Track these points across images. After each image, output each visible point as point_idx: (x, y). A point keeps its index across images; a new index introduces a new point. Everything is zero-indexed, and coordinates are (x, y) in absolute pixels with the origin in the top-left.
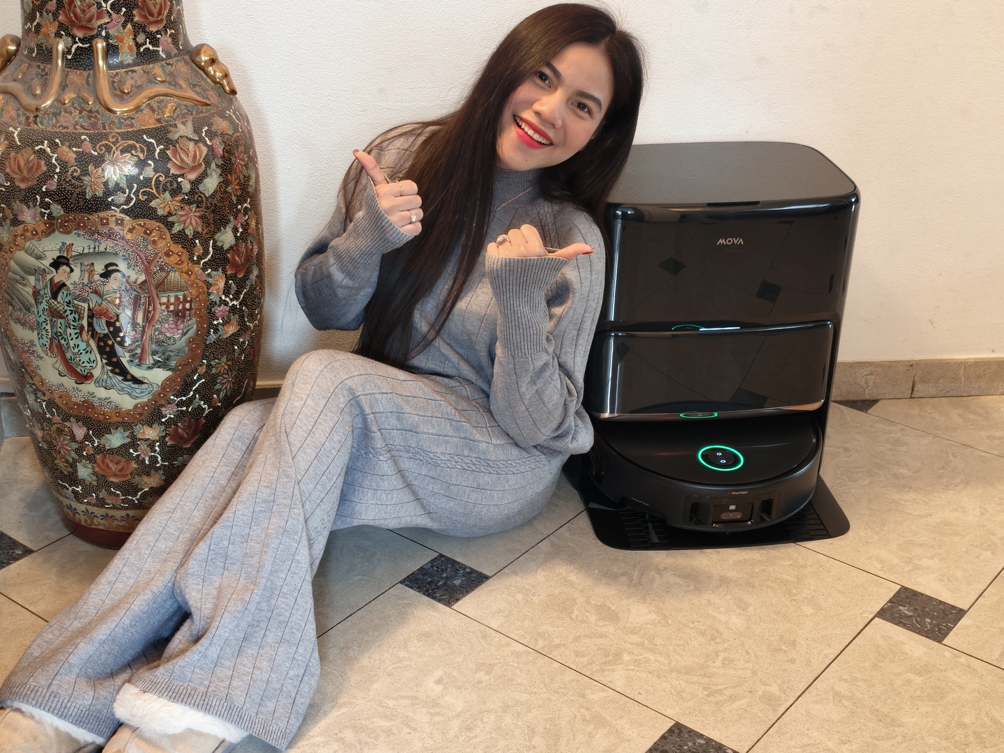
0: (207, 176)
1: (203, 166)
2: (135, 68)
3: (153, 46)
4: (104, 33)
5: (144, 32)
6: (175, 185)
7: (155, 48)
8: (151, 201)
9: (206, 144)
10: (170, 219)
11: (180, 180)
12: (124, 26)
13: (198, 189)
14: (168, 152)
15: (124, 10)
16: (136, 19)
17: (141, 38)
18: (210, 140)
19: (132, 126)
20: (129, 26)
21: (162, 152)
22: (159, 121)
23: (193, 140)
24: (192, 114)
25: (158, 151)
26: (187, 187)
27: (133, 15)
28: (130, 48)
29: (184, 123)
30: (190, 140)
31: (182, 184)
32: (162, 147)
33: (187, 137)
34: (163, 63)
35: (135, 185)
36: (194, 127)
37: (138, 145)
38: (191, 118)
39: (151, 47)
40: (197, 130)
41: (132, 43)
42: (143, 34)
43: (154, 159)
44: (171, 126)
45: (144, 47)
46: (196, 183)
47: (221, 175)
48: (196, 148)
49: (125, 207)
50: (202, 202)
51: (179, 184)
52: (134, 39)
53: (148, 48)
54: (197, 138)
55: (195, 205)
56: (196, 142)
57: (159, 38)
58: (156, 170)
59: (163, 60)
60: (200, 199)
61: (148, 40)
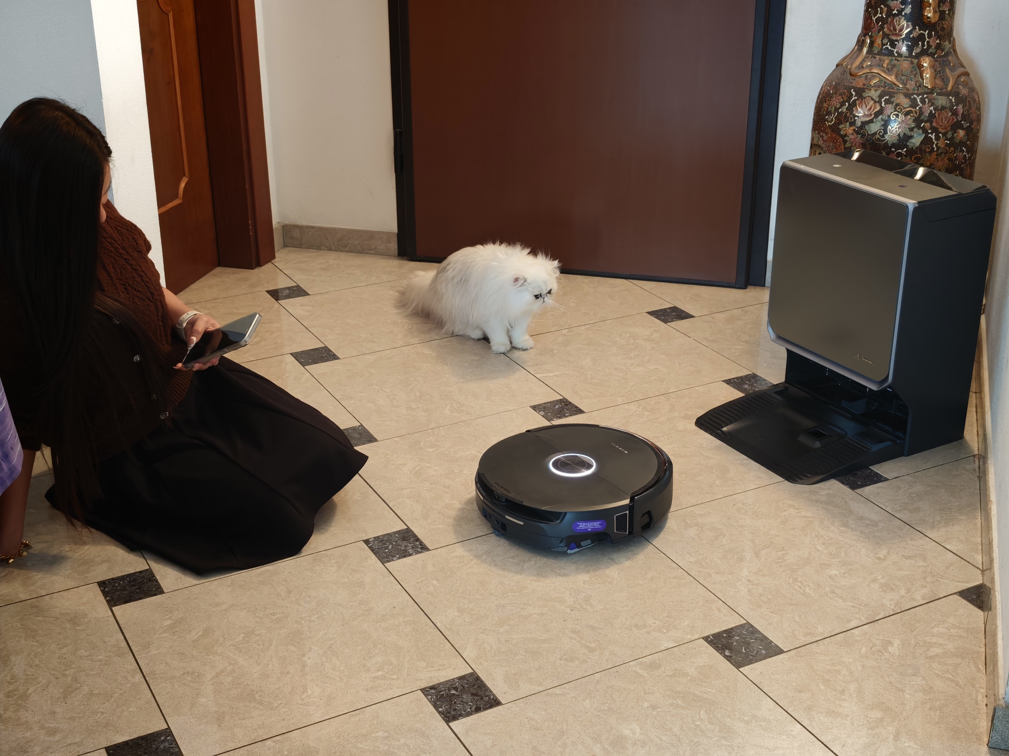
0: (873, 122)
1: (873, 116)
2: (877, 56)
3: (891, 47)
4: (870, 34)
5: (888, 38)
6: (853, 120)
7: (892, 49)
8: (840, 125)
9: (881, 105)
10: (846, 138)
11: (856, 118)
12: (879, 33)
13: (865, 127)
14: (857, 102)
15: (880, 23)
16: (885, 30)
17: (885, 41)
18: (885, 104)
19: (852, 83)
20: (881, 33)
21: (855, 100)
22: (864, 85)
23: (874, 100)
24: (885, 87)
25: (853, 99)
26: (859, 124)
27: (884, 28)
28: (879, 45)
29: (876, 90)
30: (872, 99)
31: (857, 121)
32: (856, 98)
33: (872, 98)
34: (894, 58)
35: (836, 113)
36: (880, 94)
37: (847, 93)
38: (883, 89)
39: (890, 48)
40: (881, 97)
41: (880, 42)
42: (887, 39)
43: (849, 103)
44: (868, 89)
45: (886, 46)
46: (864, 124)
47: (882, 125)
48: (873, 105)
49: (830, 124)
50: (865, 136)
51: (855, 120)
52: (882, 41)
53: (888, 48)
54: (877, 100)
55: (860, 136)
56: (875, 102)
57: (896, 44)
58: (847, 109)
59: (894, 56)
60: (864, 133)
61: (889, 43)
